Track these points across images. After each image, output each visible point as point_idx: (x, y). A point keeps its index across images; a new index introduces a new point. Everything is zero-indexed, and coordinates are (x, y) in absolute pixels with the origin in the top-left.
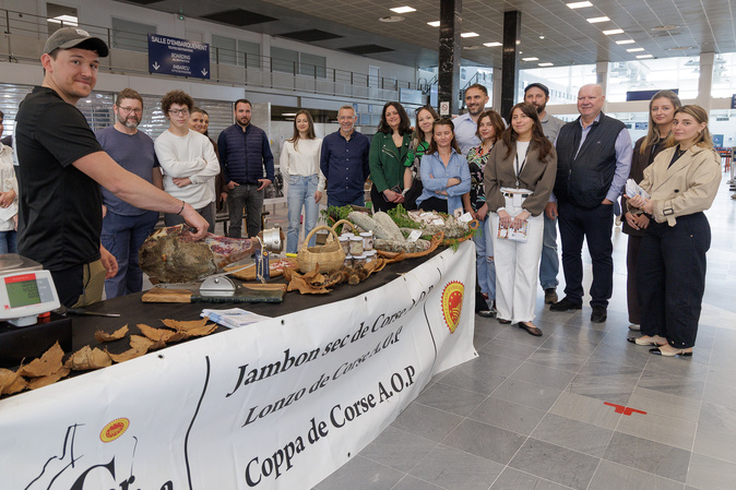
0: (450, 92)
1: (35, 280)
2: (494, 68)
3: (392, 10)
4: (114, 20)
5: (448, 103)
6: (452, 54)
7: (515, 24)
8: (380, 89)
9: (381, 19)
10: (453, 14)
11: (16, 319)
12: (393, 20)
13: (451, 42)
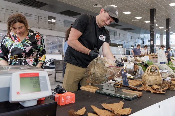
0: (153, 38)
1: (38, 77)
2: (161, 34)
3: (136, 18)
4: (64, 20)
5: (153, 41)
6: (154, 28)
7: (169, 22)
8: (131, 39)
9: (133, 21)
10: (154, 18)
11: (24, 102)
12: (136, 21)
13: (153, 25)
